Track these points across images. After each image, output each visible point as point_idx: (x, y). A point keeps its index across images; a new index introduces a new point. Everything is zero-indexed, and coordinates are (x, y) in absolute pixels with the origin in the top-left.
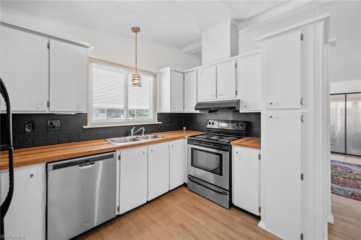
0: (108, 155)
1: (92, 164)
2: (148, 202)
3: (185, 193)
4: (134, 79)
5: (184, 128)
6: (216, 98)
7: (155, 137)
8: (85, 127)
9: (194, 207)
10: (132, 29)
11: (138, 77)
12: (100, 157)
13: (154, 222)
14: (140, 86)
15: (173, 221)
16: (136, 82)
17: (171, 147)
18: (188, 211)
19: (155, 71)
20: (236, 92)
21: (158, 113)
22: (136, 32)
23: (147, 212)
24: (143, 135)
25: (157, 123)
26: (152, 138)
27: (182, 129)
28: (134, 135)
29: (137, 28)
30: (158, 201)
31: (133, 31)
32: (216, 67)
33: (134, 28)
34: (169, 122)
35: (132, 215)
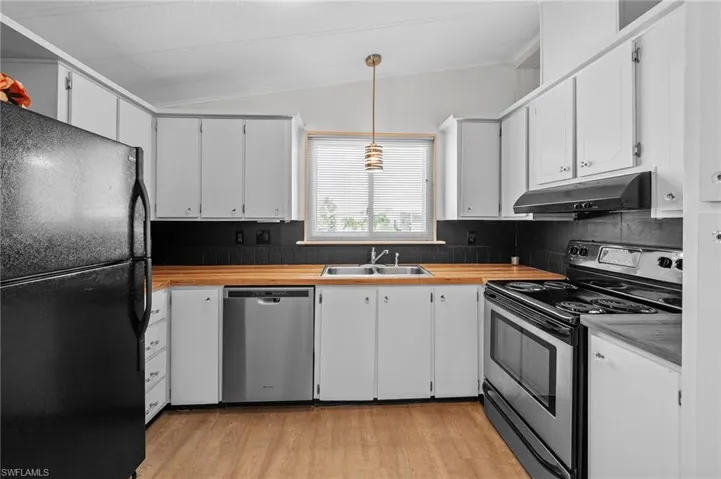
0: (301, 291)
1: (275, 301)
2: (376, 402)
3: (473, 420)
4: (369, 156)
5: (515, 260)
6: (575, 176)
7: (418, 272)
8: (298, 243)
9: (470, 463)
10: (367, 60)
11: (376, 150)
12: (288, 292)
13: (365, 446)
14: (381, 168)
15: (397, 464)
16: (374, 160)
17: (437, 298)
18: (446, 464)
19: (431, 131)
20: (638, 146)
21: (438, 221)
22: (374, 63)
23: (368, 419)
24: (396, 265)
25: (435, 242)
26: (413, 272)
27: (510, 262)
28: (377, 263)
29: (374, 55)
30: (401, 409)
31: (368, 64)
32: (575, 80)
33: (369, 57)
34: (470, 243)
35: (342, 411)
